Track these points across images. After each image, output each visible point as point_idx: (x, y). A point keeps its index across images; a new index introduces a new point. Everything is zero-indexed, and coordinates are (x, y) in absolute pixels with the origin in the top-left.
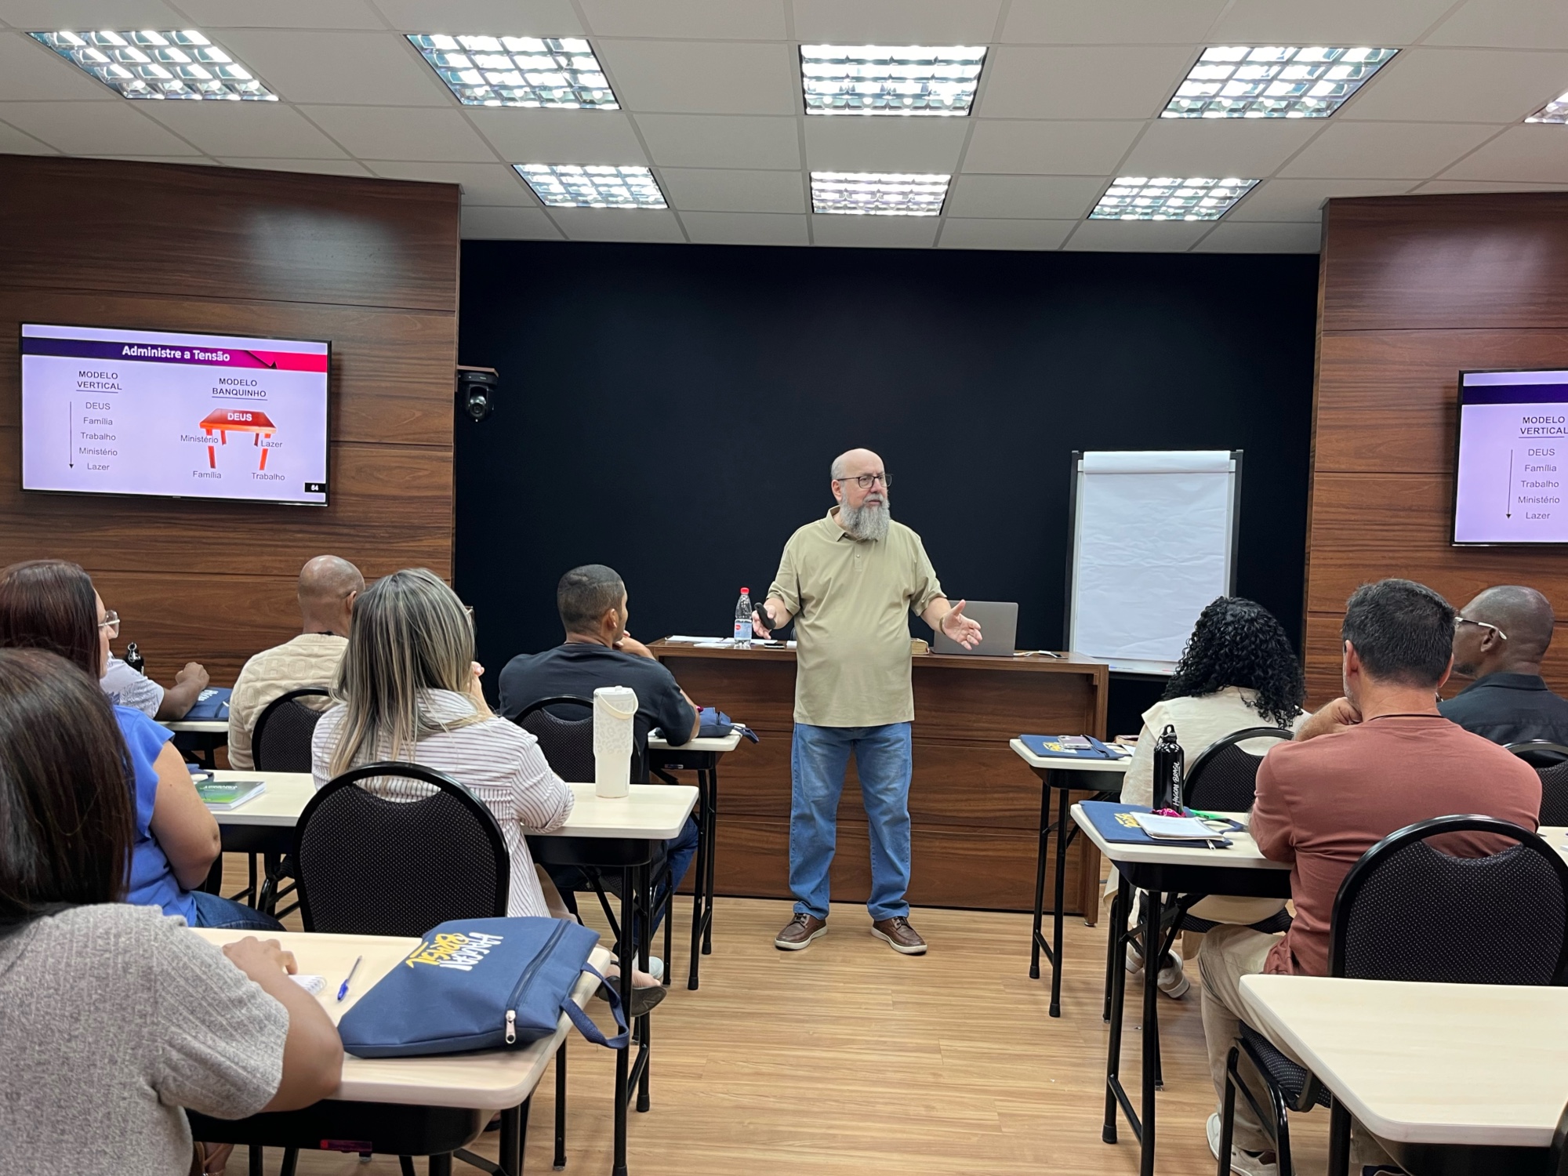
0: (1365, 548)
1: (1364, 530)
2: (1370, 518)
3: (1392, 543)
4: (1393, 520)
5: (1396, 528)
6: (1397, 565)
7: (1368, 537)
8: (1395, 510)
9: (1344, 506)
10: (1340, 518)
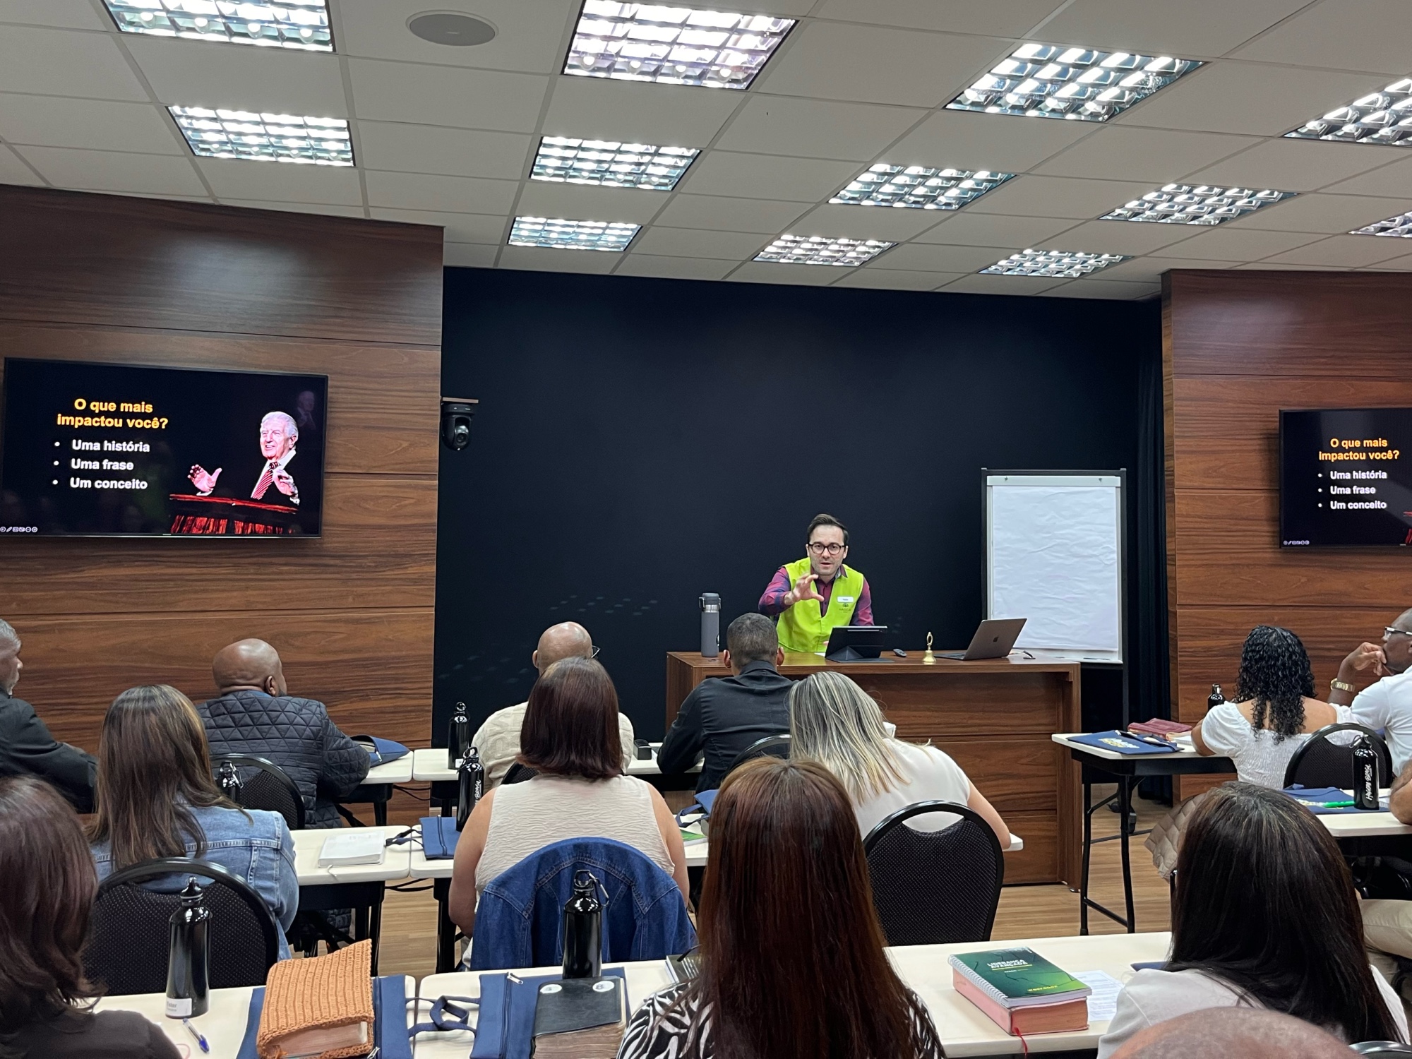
0: (1218, 551)
1: (1214, 536)
2: (1218, 526)
3: (1236, 546)
4: (1236, 528)
5: (1238, 533)
6: (1241, 564)
7: (1220, 542)
8: (1237, 519)
9: (1199, 517)
10: (1197, 526)
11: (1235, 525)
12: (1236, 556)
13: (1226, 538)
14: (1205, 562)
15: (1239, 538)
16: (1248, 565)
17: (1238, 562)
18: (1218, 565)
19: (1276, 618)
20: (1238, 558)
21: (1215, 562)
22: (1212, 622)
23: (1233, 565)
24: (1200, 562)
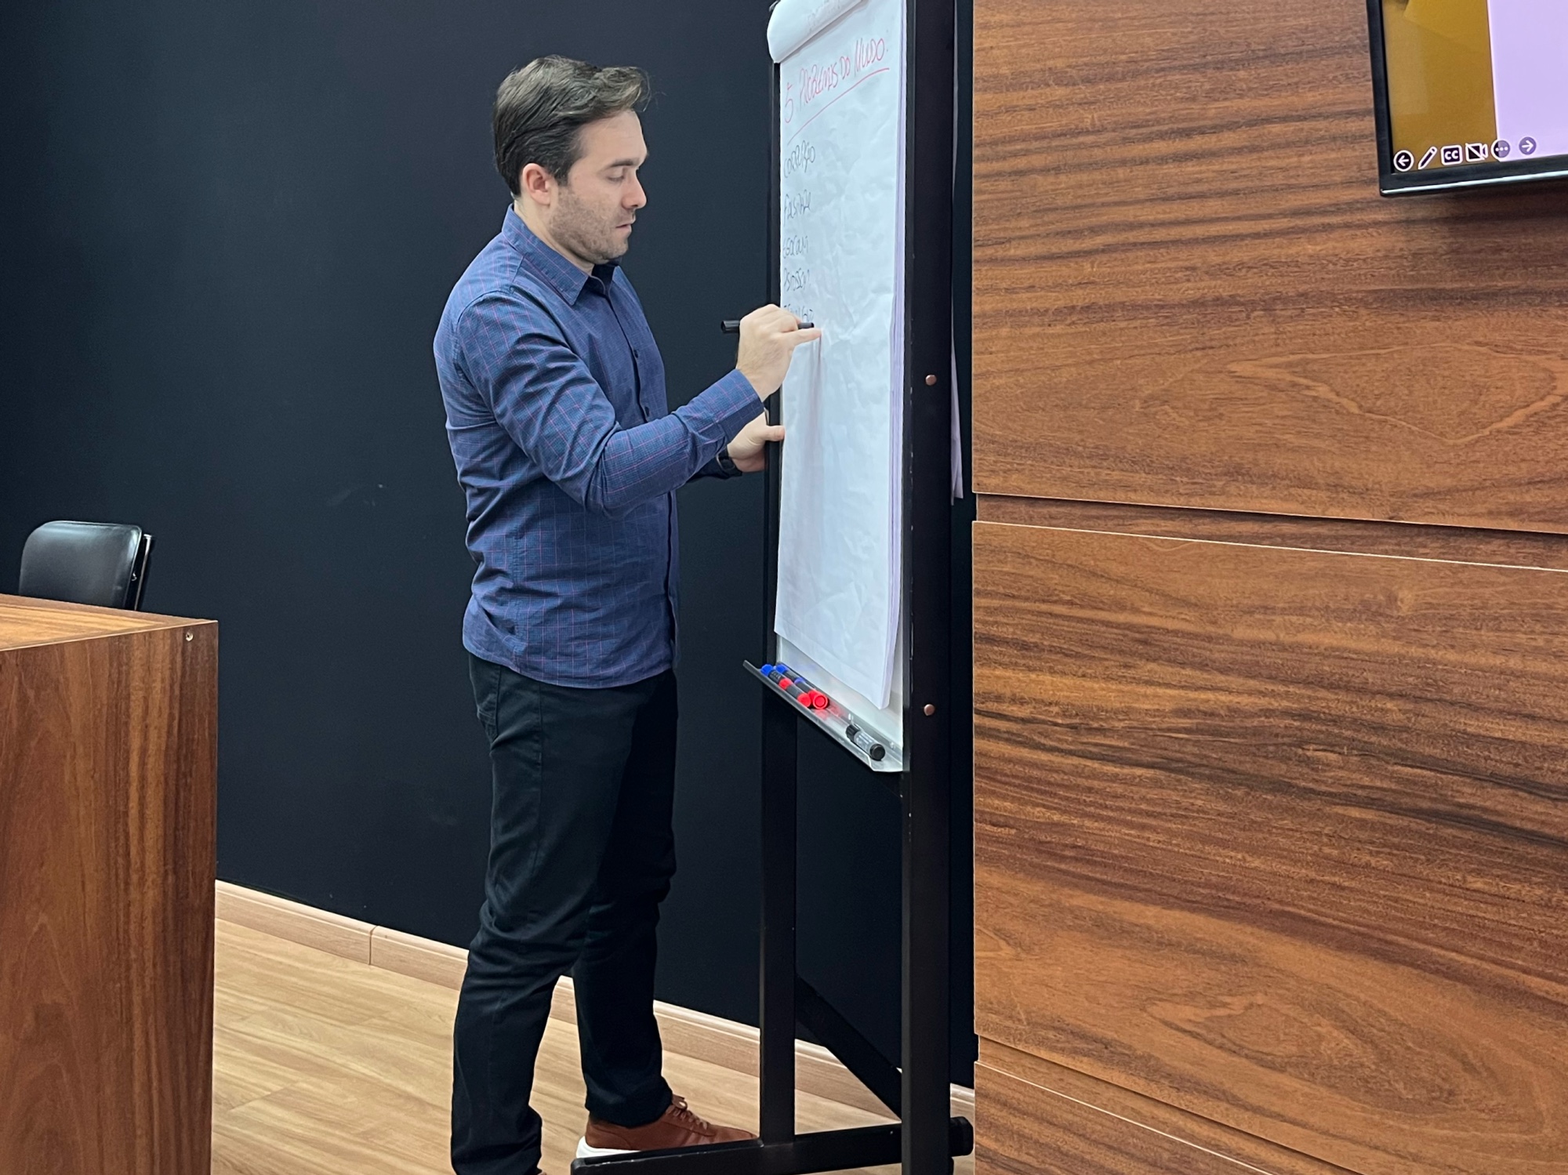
0: (1132, 236)
1: (1123, 163)
2: (1141, 111)
3: (1213, 207)
4: (1214, 110)
5: (1229, 139)
6: (1233, 301)
7: (1140, 193)
8: (1219, 66)
9: (1061, 79)
10: (1053, 123)
11: (1210, 96)
12: (1214, 256)
13: (1171, 169)
14: (1080, 297)
15: (1230, 164)
16: (1269, 305)
17: (1223, 288)
18: (1134, 309)
19: (1407, 597)
20: (1222, 270)
21: (1119, 295)
22: (1108, 590)
23: (1198, 304)
24: (1056, 300)
